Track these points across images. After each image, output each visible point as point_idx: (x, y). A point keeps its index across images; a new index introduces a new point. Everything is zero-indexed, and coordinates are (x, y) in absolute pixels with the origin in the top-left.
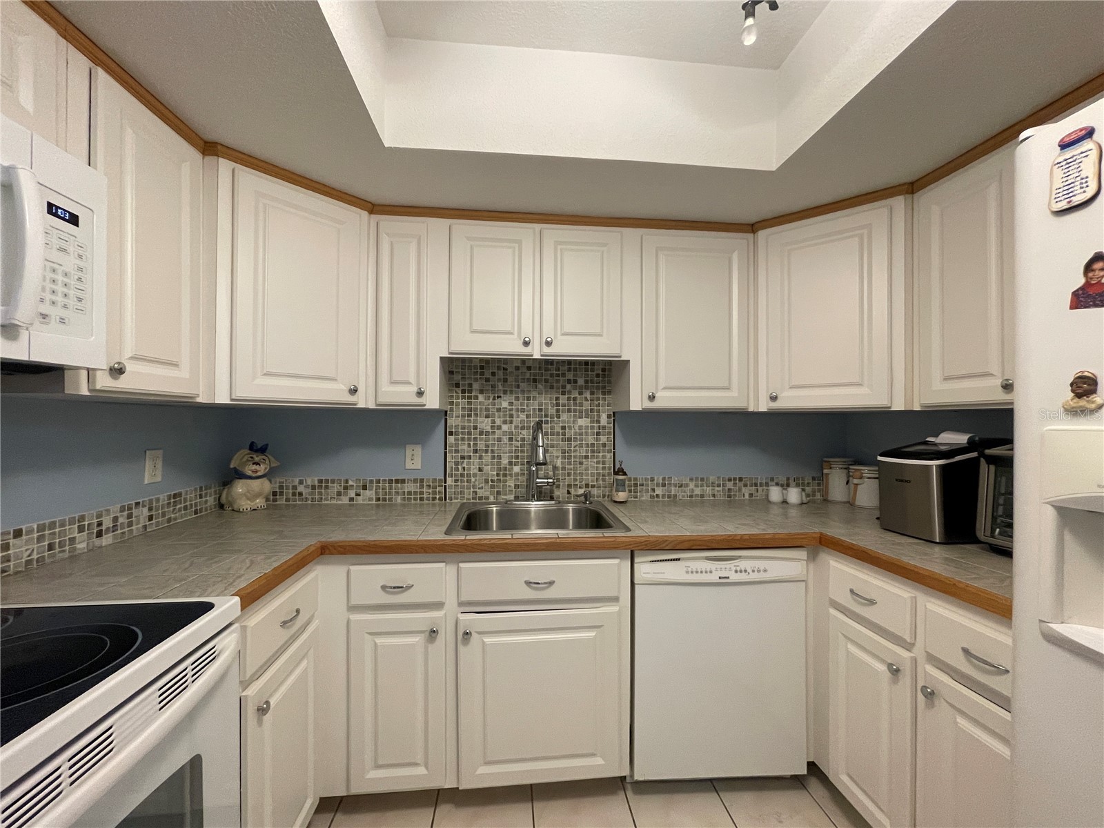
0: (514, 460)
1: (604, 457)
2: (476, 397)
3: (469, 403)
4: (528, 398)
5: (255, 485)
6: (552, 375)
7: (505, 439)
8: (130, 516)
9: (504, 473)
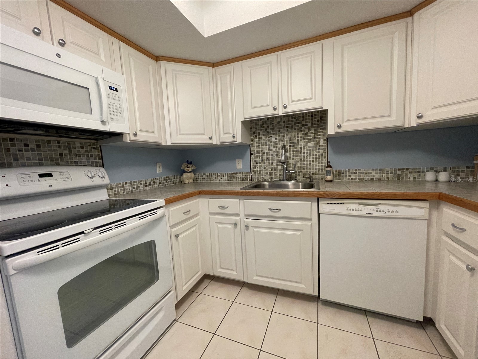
0: (278, 164)
1: (322, 160)
2: (262, 138)
3: (259, 141)
4: (284, 136)
5: (189, 174)
6: (295, 124)
7: (274, 155)
8: (154, 182)
9: (274, 169)
